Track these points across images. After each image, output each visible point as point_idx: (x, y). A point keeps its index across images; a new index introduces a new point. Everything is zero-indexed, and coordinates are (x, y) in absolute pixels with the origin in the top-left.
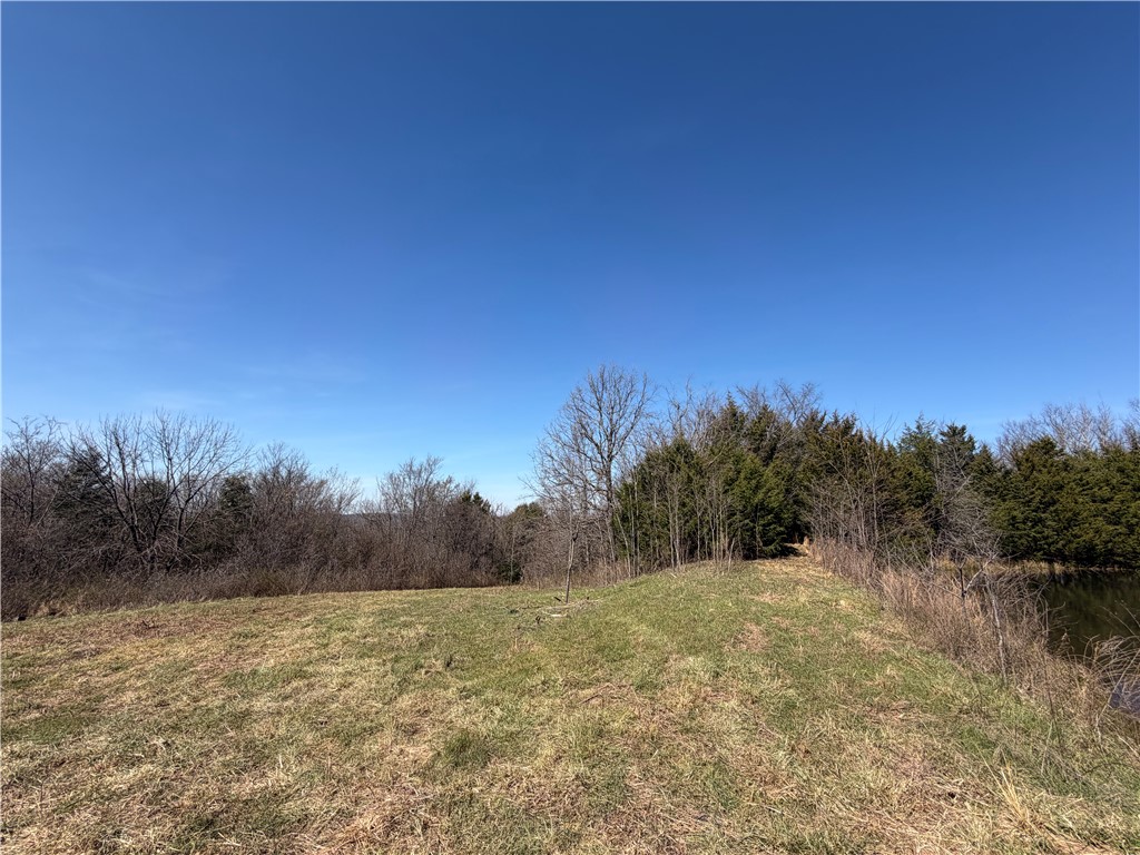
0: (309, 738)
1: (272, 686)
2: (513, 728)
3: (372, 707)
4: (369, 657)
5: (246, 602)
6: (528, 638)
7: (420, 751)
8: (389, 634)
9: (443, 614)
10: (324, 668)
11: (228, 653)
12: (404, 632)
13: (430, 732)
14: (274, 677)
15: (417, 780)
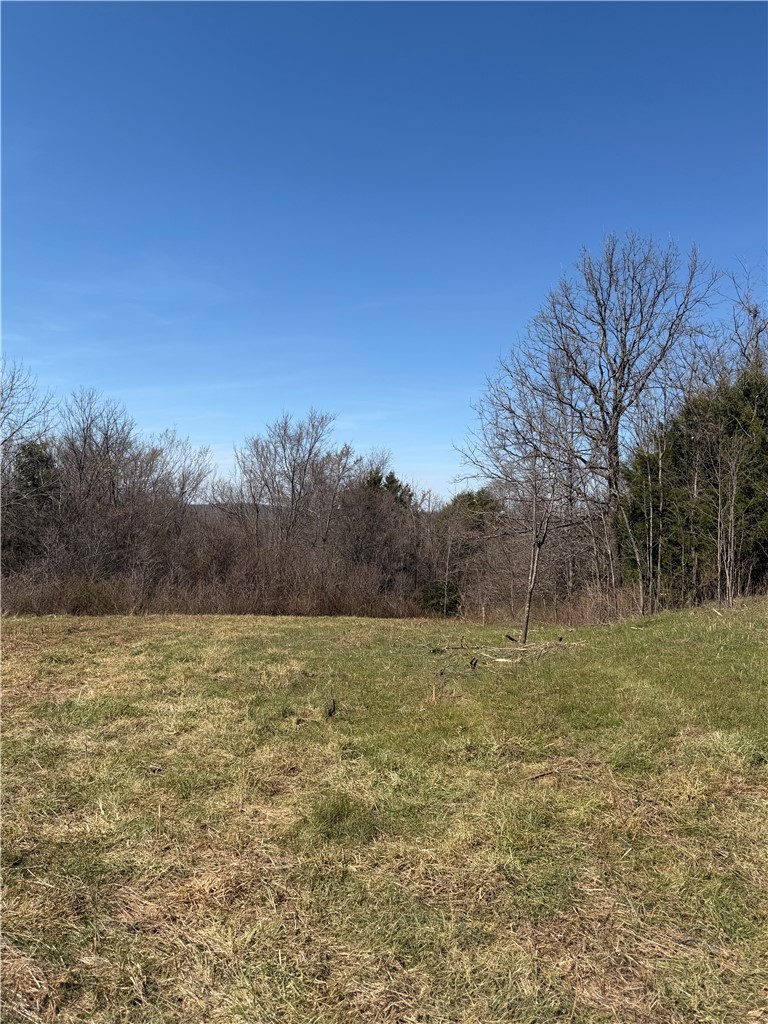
0: (137, 786)
1: (91, 721)
2: (414, 801)
3: (220, 757)
4: (219, 696)
5: (59, 621)
6: (455, 687)
7: (281, 814)
8: (251, 669)
9: (332, 648)
10: (159, 706)
11: (36, 678)
12: (271, 668)
13: (296, 793)
14: (95, 713)
15: (274, 848)
